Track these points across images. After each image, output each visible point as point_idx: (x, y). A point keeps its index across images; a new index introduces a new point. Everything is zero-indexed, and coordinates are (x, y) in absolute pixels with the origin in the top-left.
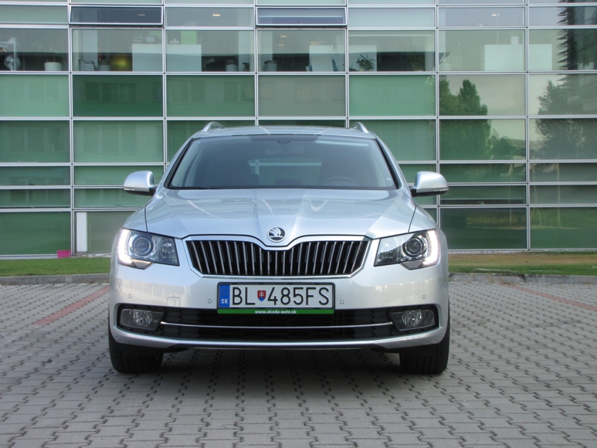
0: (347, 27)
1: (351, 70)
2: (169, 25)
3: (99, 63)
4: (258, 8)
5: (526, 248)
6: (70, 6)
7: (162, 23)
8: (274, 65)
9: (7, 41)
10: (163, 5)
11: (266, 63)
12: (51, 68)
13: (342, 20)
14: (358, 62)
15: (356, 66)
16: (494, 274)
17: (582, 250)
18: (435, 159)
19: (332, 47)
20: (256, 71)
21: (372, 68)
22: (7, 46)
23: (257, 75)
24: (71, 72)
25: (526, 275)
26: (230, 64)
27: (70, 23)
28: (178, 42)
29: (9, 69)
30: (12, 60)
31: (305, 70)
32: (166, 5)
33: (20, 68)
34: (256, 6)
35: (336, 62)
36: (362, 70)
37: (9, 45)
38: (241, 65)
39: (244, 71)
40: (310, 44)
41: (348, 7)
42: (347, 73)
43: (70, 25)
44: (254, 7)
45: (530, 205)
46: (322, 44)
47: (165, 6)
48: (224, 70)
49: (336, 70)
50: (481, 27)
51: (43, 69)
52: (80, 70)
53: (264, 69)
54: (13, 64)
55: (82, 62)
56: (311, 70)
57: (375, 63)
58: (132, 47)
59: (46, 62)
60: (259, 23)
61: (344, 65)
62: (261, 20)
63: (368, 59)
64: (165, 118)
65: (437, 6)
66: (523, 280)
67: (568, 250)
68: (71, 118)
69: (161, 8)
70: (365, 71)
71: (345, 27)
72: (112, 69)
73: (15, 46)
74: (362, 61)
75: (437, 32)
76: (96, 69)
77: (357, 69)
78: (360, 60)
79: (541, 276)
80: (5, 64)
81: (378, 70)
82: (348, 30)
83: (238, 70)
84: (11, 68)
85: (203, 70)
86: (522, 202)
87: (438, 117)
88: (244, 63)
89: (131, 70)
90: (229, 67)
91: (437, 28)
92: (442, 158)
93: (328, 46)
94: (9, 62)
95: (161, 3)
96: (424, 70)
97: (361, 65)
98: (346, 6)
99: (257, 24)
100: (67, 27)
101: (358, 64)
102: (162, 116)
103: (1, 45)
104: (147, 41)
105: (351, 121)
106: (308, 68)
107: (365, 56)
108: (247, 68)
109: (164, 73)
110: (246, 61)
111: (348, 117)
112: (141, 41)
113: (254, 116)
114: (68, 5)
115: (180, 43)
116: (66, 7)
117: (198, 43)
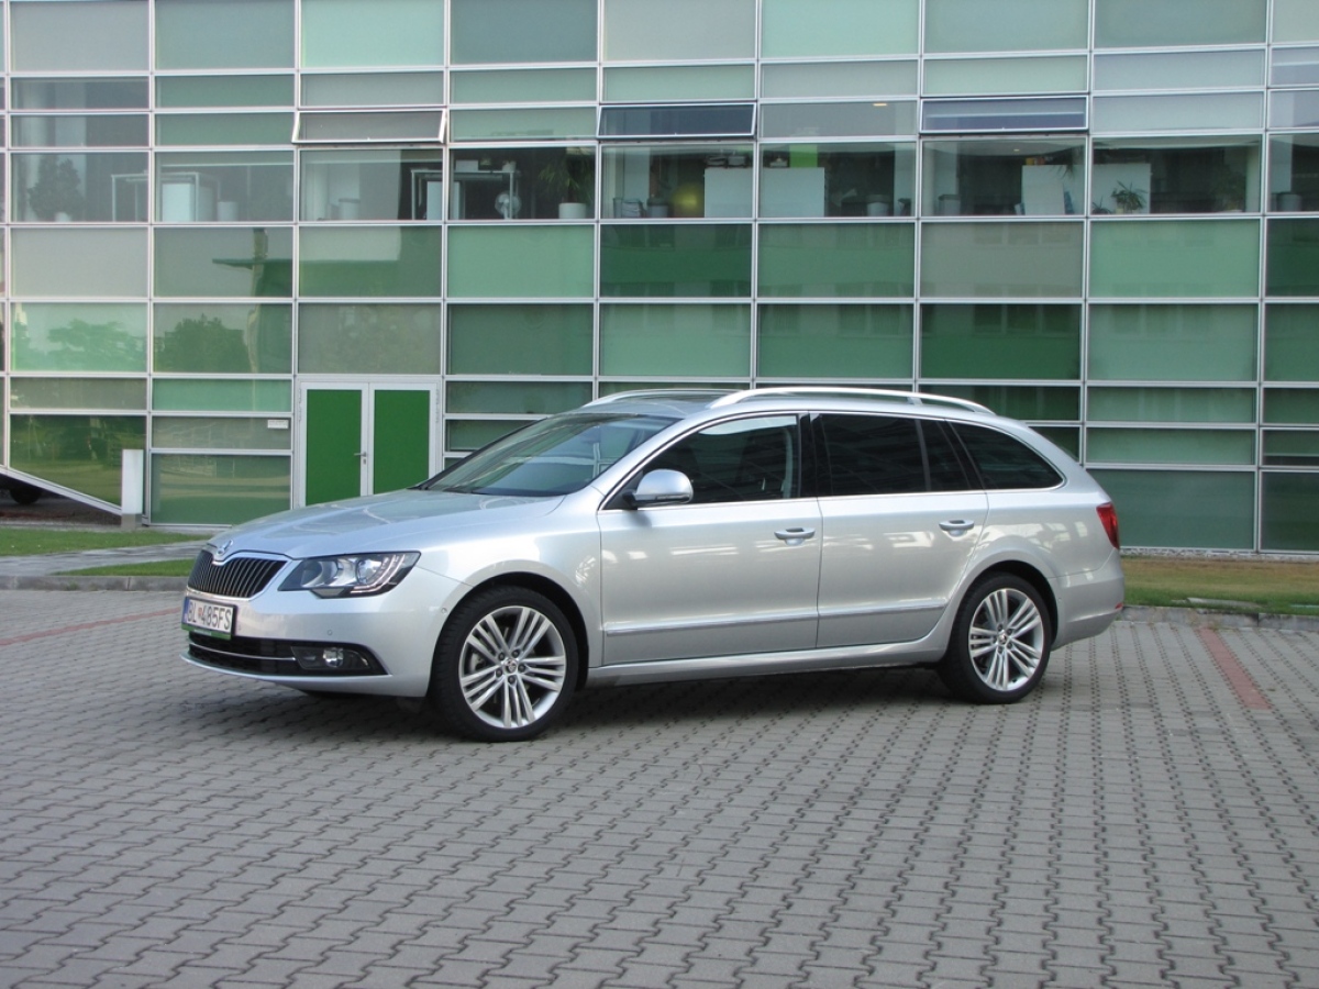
0: (1091, 132)
1: (1098, 210)
2: (766, 136)
3: (650, 204)
4: (925, 103)
6: (601, 107)
7: (752, 133)
8: (956, 203)
9: (500, 168)
10: (756, 101)
11: (941, 198)
12: (569, 213)
13: (1080, 120)
14: (1114, 195)
15: (1108, 203)
16: (1201, 610)
18: (1253, 377)
19: (1064, 167)
20: (918, 217)
21: (1140, 207)
22: (500, 177)
23: (920, 222)
24: (598, 221)
25: (1262, 615)
26: (874, 202)
27: (598, 136)
28: (785, 164)
29: (501, 217)
30: (507, 201)
31: (1012, 213)
32: (763, 101)
33: (523, 214)
34: (921, 98)
35: (1072, 195)
36: (1121, 210)
37: (503, 174)
38: (897, 205)
39: (900, 214)
40: (1024, 164)
41: (1092, 96)
42: (1086, 217)
43: (600, 141)
44: (918, 99)
46: (1046, 163)
47: (759, 103)
48: (865, 214)
49: (1069, 211)
51: (555, 215)
52: (615, 217)
53: (938, 211)
54: (508, 208)
55: (619, 202)
56: (1023, 213)
57: (1147, 198)
58: (704, 171)
59: (561, 202)
60: (924, 129)
61: (1083, 203)
62: (928, 122)
63: (1133, 190)
64: (754, 300)
65: (1268, 88)
68: (596, 300)
69: (752, 106)
70: (1127, 212)
71: (1086, 132)
72: (670, 215)
73: (511, 177)
74: (1122, 193)
75: (1266, 139)
76: (644, 215)
77: (1110, 209)
78: (1118, 192)
79: (1288, 618)
80: (496, 206)
81: (1155, 209)
82: (1091, 137)
83: (891, 213)
84: (506, 215)
85: (828, 213)
87: (1262, 300)
88: (901, 200)
89: (701, 215)
90: (873, 207)
91: (1266, 130)
92: (1267, 378)
93: (1058, 167)
94: (502, 204)
95: (753, 97)
96: (1244, 209)
97: (1120, 202)
98: (1089, 94)
99: (922, 131)
100: (595, 143)
101: (1115, 199)
102: (749, 295)
103: (486, 177)
104: (731, 163)
105: (1092, 306)
106: (1017, 207)
107: (1128, 186)
108: (907, 208)
109: (754, 220)
110: (904, 196)
111: (1085, 299)
112: (722, 163)
113: (912, 295)
114: (597, 105)
115: (788, 166)
116: (595, 108)
117: (819, 165)
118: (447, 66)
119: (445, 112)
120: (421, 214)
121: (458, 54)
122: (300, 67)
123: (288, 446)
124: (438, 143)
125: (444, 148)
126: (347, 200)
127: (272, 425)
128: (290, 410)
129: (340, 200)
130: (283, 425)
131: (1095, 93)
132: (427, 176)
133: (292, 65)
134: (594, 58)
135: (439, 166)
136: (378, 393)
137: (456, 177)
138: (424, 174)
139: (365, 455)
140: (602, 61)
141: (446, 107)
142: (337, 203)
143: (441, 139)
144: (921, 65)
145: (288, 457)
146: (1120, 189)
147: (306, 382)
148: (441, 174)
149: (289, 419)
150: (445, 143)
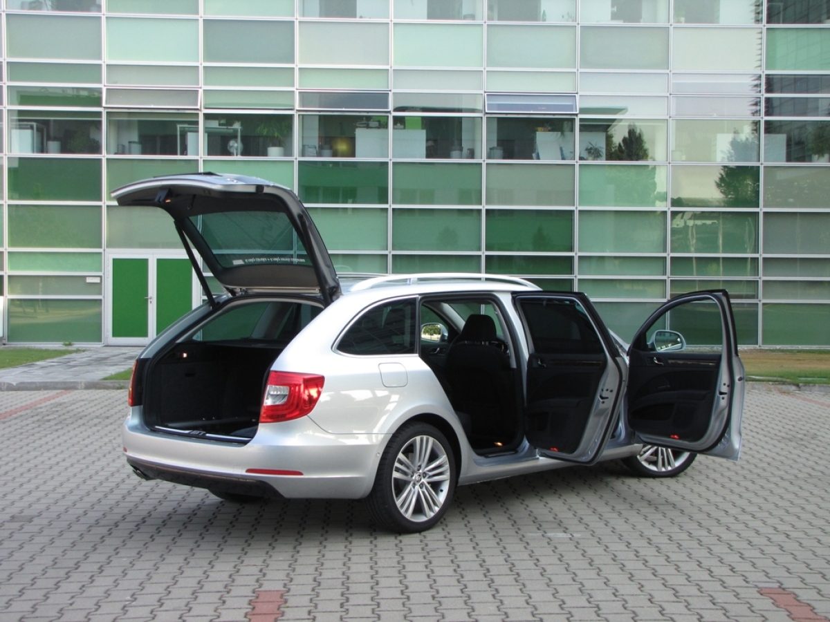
0: (578, 115)
1: (581, 158)
2: (395, 111)
3: (321, 147)
4: (488, 95)
5: (757, 344)
6: (298, 91)
7: (390, 109)
8: (499, 152)
9: (231, 125)
10: (390, 91)
11: (491, 149)
12: (274, 153)
13: (573, 107)
14: (587, 149)
15: (585, 155)
17: (815, 347)
18: (665, 251)
19: (559, 133)
20: (482, 159)
21: (601, 156)
22: (232, 131)
23: (485, 163)
24: (296, 158)
26: (455, 150)
27: (297, 108)
28: (402, 127)
29: (229, 154)
30: (236, 145)
31: (531, 158)
32: (393, 91)
33: (243, 154)
34: (485, 92)
35: (563, 149)
36: (590, 158)
37: (234, 129)
38: (465, 151)
39: (467, 158)
40: (537, 131)
41: (579, 95)
42: (577, 162)
43: (298, 111)
44: (483, 93)
45: (762, 300)
46: (549, 131)
48: (448, 156)
49: (563, 158)
50: (715, 116)
51: (265, 154)
52: (304, 155)
53: (492, 157)
54: (237, 149)
55: (306, 147)
56: (538, 158)
57: (604, 151)
58: (355, 131)
59: (269, 146)
60: (488, 110)
61: (574, 152)
63: (596, 147)
64: (390, 206)
65: (670, 94)
66: (798, 389)
67: (800, 347)
69: (388, 94)
70: (594, 160)
71: (576, 115)
72: (335, 155)
73: (239, 131)
74: (591, 149)
75: (671, 121)
76: (319, 155)
77: (585, 158)
80: (228, 148)
81: (607, 159)
82: (579, 118)
83: (461, 157)
84: (234, 154)
85: (428, 156)
86: (755, 296)
87: (669, 209)
88: (469, 149)
89: (353, 155)
90: (455, 153)
91: (670, 117)
92: (672, 251)
93: (556, 133)
94: (232, 148)
95: (388, 88)
96: (654, 159)
97: (589, 152)
98: (577, 93)
99: (487, 111)
100: (294, 112)
101: (587, 152)
102: (387, 203)
103: (225, 130)
104: (371, 125)
105: (580, 211)
106: (534, 155)
107: (594, 144)
108: (472, 154)
109: (390, 159)
110: (470, 147)
111: (577, 207)
112: (365, 125)
113: (481, 204)
114: (295, 90)
115: (404, 128)
116: (293, 92)
117: (423, 128)
118: (201, 63)
119: (201, 92)
120: (184, 152)
121: (208, 56)
122: (106, 60)
123: (100, 293)
124: (197, 109)
125: (199, 112)
126: (134, 142)
127: (89, 280)
128: (101, 271)
129: (130, 142)
130: (97, 280)
131: (580, 93)
132: (186, 129)
133: (100, 58)
134: (293, 62)
135: (197, 123)
136: (159, 261)
137: (207, 130)
138: (184, 128)
139: (151, 298)
140: (298, 64)
141: (201, 88)
142: (127, 145)
143: (199, 107)
144: (485, 73)
145: (101, 300)
146: (590, 146)
147: (111, 254)
148: (198, 128)
149: (101, 277)
150: (200, 110)
